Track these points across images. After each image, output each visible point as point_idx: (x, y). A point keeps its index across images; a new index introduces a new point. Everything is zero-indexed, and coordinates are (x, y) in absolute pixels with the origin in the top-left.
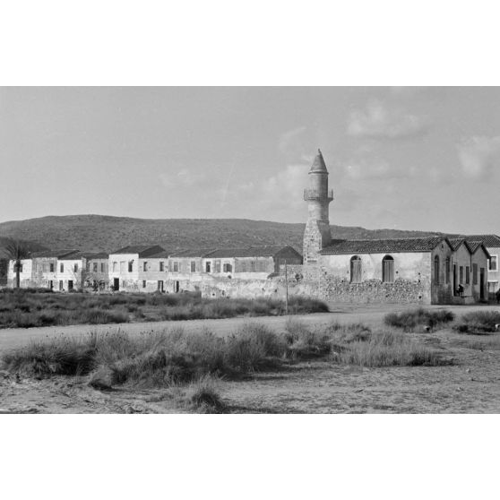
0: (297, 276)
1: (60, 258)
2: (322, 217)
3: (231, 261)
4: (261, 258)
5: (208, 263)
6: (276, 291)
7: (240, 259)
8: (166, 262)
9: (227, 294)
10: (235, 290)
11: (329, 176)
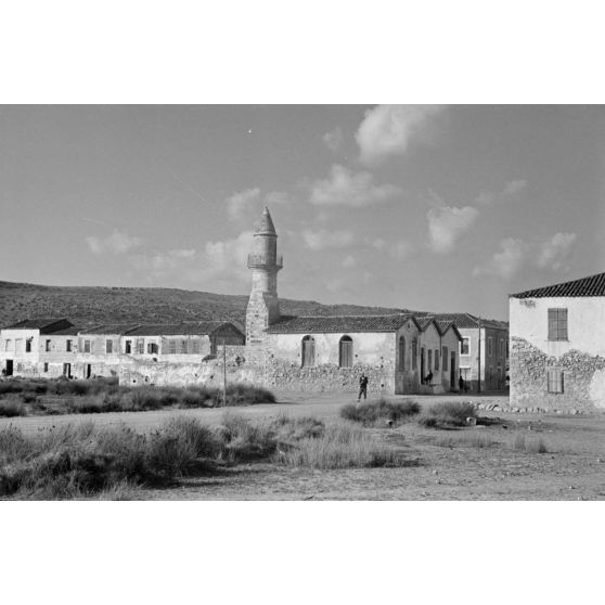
0: (238, 359)
2: (269, 289)
3: (157, 339)
5: (128, 342)
6: (212, 377)
7: (169, 337)
8: (75, 340)
9: (151, 381)
10: (161, 375)
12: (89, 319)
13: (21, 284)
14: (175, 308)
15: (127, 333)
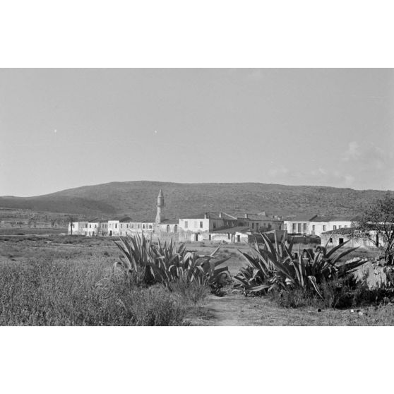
1: (90, 222)
5: (144, 225)
12: (204, 203)
13: (167, 183)
14: (256, 195)
15: (144, 222)
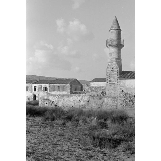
0: (103, 92)
2: (118, 57)
3: (47, 85)
4: (64, 84)
5: (35, 87)
6: (88, 102)
7: (52, 85)
9: (55, 103)
10: (61, 101)
11: (121, 32)
